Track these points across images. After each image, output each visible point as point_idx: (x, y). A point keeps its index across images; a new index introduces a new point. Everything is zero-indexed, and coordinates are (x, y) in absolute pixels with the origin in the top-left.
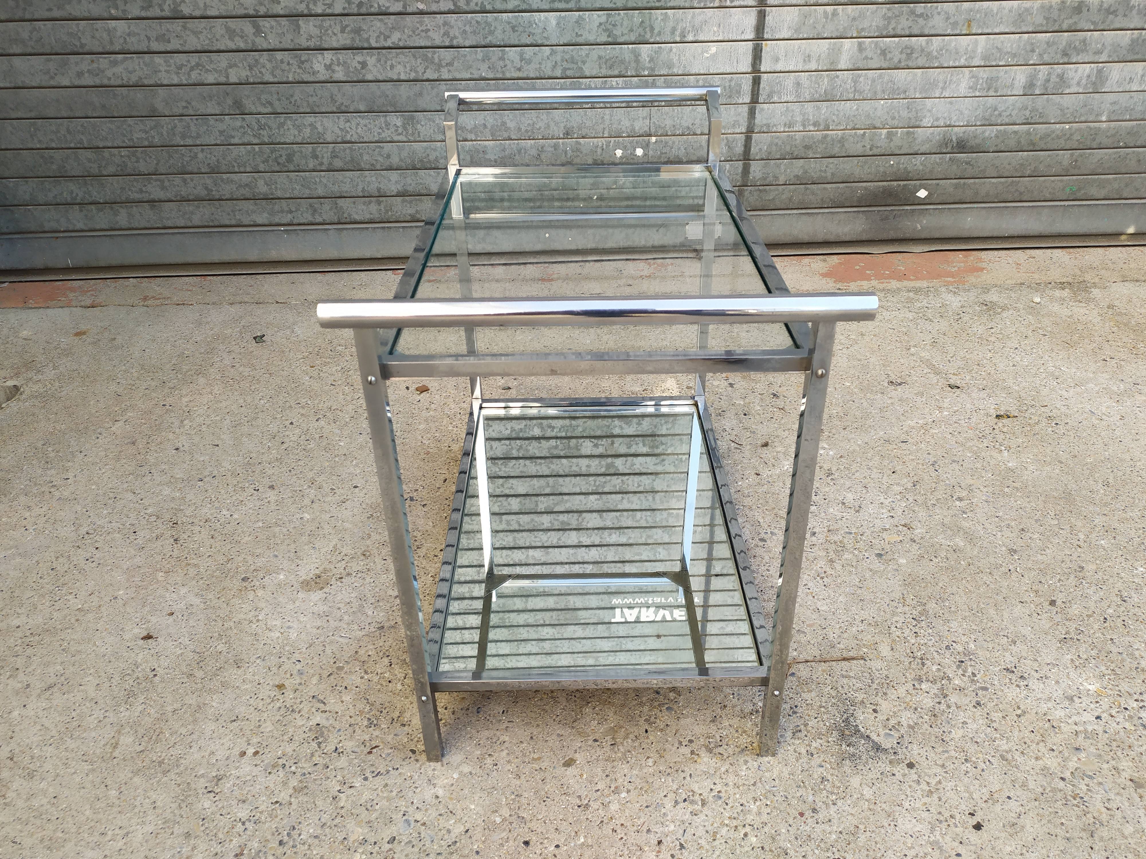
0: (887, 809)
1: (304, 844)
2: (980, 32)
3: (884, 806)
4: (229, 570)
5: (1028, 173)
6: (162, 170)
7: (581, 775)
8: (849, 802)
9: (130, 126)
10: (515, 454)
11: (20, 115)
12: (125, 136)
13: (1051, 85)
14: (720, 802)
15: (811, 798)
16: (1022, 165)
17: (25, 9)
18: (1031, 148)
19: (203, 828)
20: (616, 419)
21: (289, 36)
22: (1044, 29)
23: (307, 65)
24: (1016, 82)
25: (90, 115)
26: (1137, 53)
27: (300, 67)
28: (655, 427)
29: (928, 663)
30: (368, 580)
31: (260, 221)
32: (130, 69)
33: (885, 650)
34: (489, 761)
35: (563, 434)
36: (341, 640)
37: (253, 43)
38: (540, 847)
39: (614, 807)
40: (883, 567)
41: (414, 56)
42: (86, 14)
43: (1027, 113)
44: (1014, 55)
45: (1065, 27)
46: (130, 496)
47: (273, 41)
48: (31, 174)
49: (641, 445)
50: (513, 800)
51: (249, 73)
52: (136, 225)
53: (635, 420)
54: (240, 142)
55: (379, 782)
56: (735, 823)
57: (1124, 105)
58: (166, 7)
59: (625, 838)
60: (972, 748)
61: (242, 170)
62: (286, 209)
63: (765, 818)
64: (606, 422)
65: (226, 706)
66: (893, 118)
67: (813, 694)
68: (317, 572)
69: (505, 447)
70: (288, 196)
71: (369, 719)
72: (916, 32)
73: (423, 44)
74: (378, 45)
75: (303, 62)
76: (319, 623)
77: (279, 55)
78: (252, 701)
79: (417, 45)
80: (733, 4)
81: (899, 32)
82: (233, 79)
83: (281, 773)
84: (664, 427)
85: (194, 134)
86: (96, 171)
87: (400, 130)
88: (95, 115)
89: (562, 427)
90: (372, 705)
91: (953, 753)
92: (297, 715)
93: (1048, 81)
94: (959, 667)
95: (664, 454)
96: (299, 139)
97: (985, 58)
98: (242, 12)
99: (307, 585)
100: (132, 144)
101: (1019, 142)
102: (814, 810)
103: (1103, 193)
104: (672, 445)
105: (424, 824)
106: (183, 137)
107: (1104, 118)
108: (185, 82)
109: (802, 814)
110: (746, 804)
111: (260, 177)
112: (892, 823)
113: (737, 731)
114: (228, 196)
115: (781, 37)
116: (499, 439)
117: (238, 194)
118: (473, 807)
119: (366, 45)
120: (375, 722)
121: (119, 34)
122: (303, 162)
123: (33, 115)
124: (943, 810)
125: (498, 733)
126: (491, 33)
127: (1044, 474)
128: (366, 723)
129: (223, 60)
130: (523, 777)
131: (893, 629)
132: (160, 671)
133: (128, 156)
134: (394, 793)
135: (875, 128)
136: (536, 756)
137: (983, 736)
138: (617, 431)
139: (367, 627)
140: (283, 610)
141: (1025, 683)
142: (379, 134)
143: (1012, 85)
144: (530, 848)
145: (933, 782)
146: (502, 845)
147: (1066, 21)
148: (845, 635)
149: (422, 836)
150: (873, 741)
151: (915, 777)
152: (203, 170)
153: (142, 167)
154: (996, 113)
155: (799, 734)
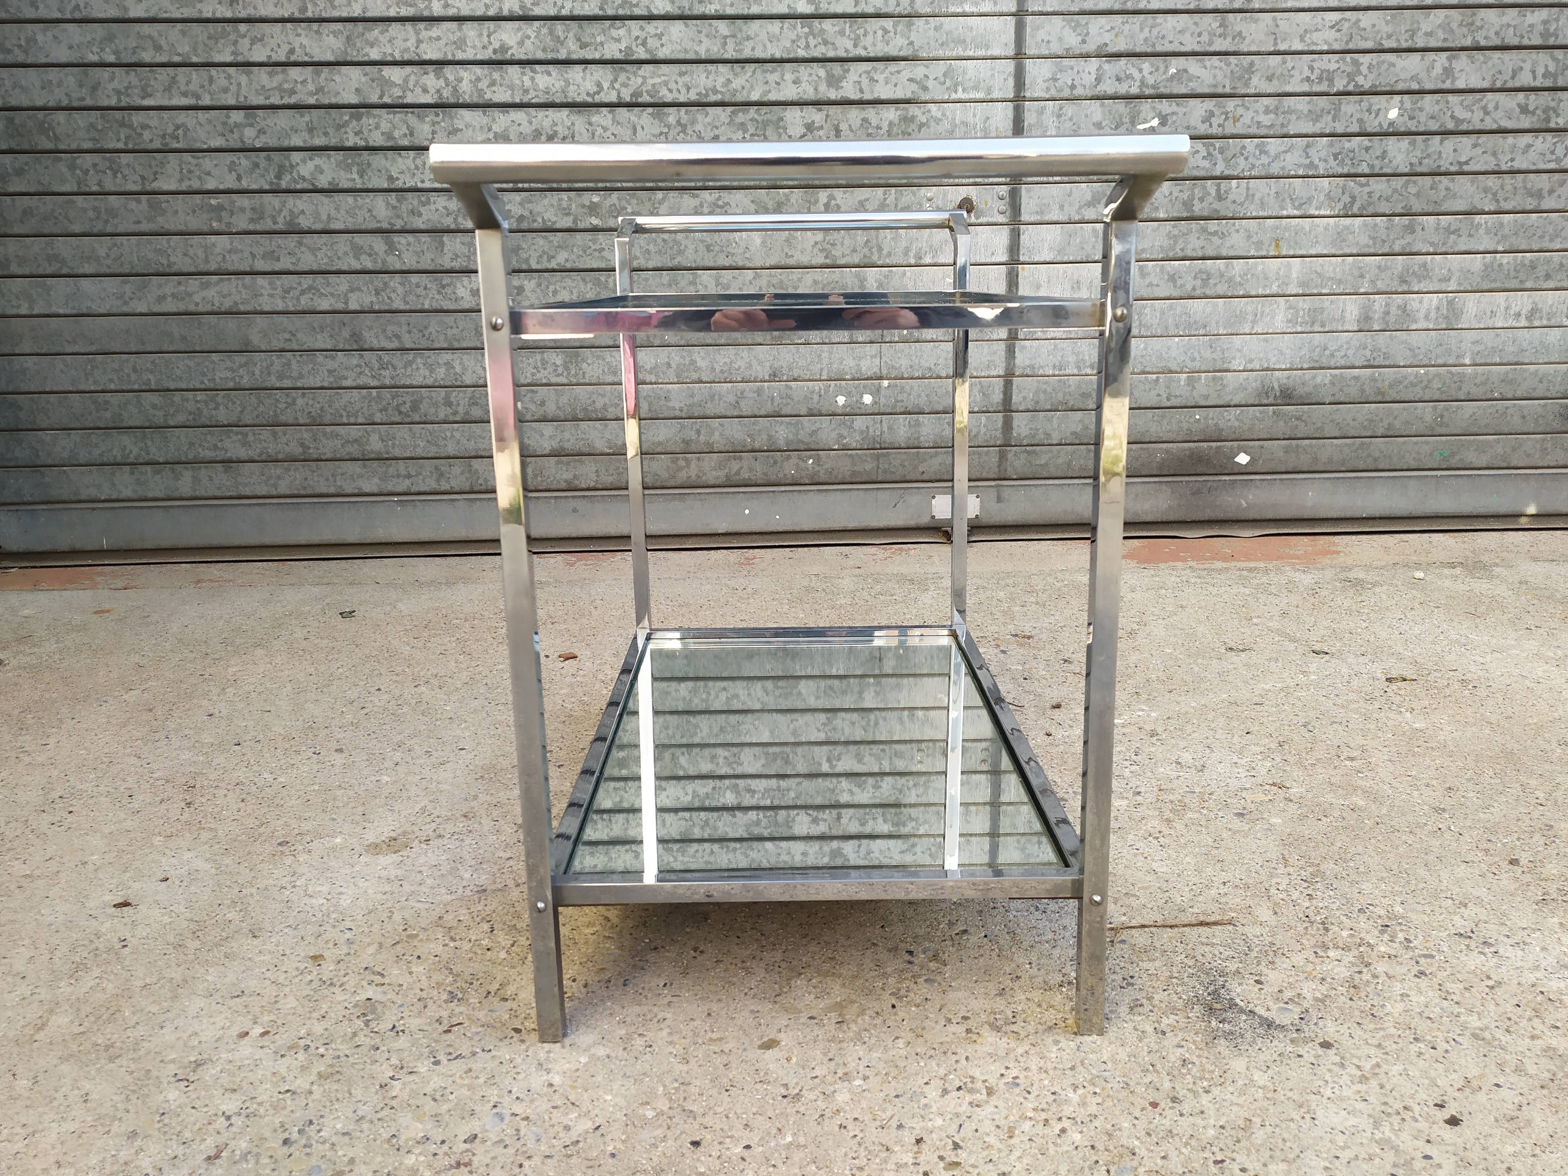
0: (1295, 1097)
1: (324, 1142)
2: (1292, 253)
3: (1290, 1094)
4: (260, 835)
5: (1380, 432)
6: (248, 419)
7: (788, 1060)
8: (1231, 1089)
9: (213, 362)
10: (697, 833)
11: (76, 349)
12: (204, 375)
13: (1392, 319)
14: (1017, 1090)
15: (1167, 1085)
16: (1371, 421)
17: (107, 222)
18: (1379, 398)
19: (158, 1126)
20: (843, 779)
21: (429, 256)
22: (1372, 251)
23: (449, 290)
24: (1347, 315)
25: (165, 348)
26: (1495, 281)
27: (439, 293)
28: (901, 791)
29: (1335, 928)
30: (468, 841)
31: (367, 488)
32: (225, 292)
33: (1264, 913)
34: (639, 1042)
35: (768, 802)
36: (419, 905)
37: (384, 262)
38: (719, 1147)
39: (842, 1097)
40: (1247, 827)
41: (584, 280)
42: (182, 228)
43: (1368, 353)
44: (1340, 282)
45: (1397, 249)
46: (133, 760)
47: (410, 262)
48: (78, 425)
49: (880, 820)
50: (677, 1089)
51: (374, 299)
52: (203, 493)
53: (871, 780)
54: (354, 384)
55: (458, 1067)
56: (1044, 1116)
57: (1489, 345)
58: (280, 220)
59: (861, 1135)
60: (1423, 1027)
61: (352, 420)
62: (403, 473)
63: (1093, 1109)
64: (829, 783)
65: (227, 980)
66: (1193, 360)
67: (1157, 964)
68: (393, 834)
69: (683, 822)
70: (408, 455)
71: (451, 992)
72: (1210, 252)
73: (595, 266)
74: (539, 267)
75: (443, 287)
76: (387, 888)
77: (414, 278)
78: (268, 974)
79: (588, 266)
80: (979, 221)
81: (1189, 253)
82: (353, 306)
83: (301, 1056)
84: (914, 792)
85: (295, 374)
86: (159, 421)
87: (560, 370)
88: (171, 349)
89: (767, 790)
90: (458, 975)
91: (1393, 1031)
92: (337, 990)
93: (1387, 313)
94: (1382, 932)
95: (915, 836)
96: (430, 382)
97: (1301, 284)
98: (374, 225)
99: (375, 849)
100: (212, 386)
101: (1363, 391)
102: (1174, 1100)
103: (1483, 461)
104: (926, 822)
105: (527, 1118)
106: (280, 377)
107: (1467, 361)
108: (292, 309)
109: (1154, 1105)
110: (1060, 1091)
111: (374, 431)
112: (1307, 1116)
113: (1040, 1006)
114: (329, 456)
115: (1042, 260)
116: (676, 810)
117: (343, 453)
118: (609, 1097)
119: (524, 267)
120: (460, 996)
121: (218, 250)
122: (433, 410)
123: (93, 349)
124: (1390, 1100)
125: (655, 1009)
126: (681, 252)
127: (1469, 734)
128: (445, 996)
129: (343, 283)
130: (693, 1062)
131: (1273, 891)
132: (133, 942)
133: (206, 402)
134: (481, 1080)
135: (1171, 372)
136: (715, 1036)
137: (1437, 1010)
138: (844, 798)
139: (460, 891)
140: (334, 875)
141: (1492, 949)
142: (533, 374)
143: (1343, 318)
144: (701, 1149)
145: (1367, 1066)
146: (654, 1146)
147: (1398, 242)
148: (1200, 898)
149: (522, 1133)
150: (1260, 1017)
151: (1337, 1059)
152: (301, 421)
153: (222, 416)
154: (1327, 352)
155: (1140, 1009)
